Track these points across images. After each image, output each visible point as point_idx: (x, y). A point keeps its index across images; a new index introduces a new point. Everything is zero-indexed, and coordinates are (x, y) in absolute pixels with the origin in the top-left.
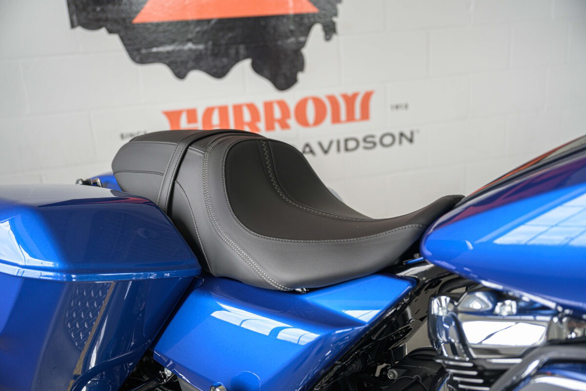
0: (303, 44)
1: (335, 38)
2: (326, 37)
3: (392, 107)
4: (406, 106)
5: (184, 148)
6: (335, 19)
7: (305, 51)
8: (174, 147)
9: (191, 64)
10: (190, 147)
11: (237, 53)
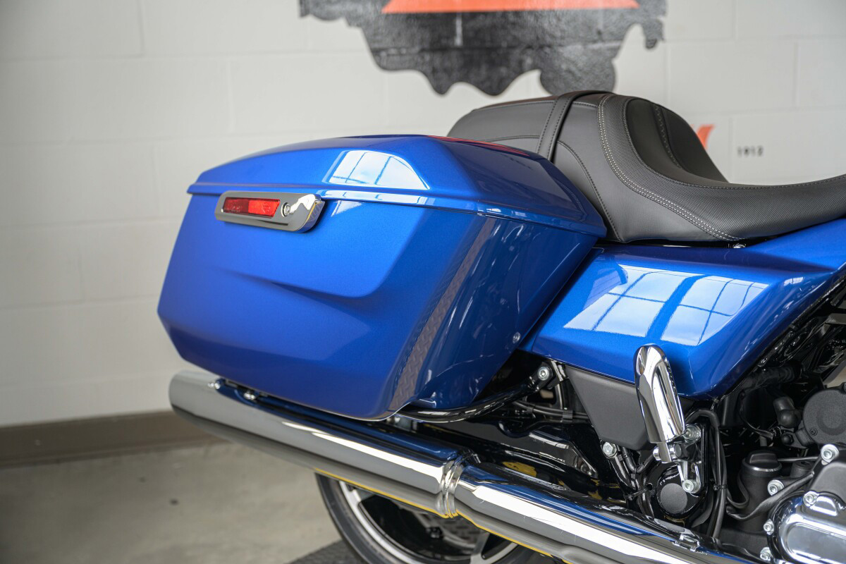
0: (615, 51)
1: (660, 45)
2: (647, 44)
3: (739, 151)
4: (760, 151)
5: (567, 106)
6: (662, 19)
7: (618, 63)
8: (551, 105)
9: (455, 74)
10: (575, 102)
11: (521, 63)
